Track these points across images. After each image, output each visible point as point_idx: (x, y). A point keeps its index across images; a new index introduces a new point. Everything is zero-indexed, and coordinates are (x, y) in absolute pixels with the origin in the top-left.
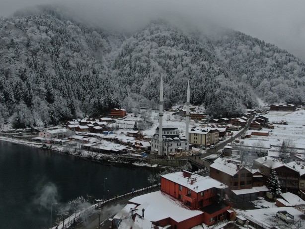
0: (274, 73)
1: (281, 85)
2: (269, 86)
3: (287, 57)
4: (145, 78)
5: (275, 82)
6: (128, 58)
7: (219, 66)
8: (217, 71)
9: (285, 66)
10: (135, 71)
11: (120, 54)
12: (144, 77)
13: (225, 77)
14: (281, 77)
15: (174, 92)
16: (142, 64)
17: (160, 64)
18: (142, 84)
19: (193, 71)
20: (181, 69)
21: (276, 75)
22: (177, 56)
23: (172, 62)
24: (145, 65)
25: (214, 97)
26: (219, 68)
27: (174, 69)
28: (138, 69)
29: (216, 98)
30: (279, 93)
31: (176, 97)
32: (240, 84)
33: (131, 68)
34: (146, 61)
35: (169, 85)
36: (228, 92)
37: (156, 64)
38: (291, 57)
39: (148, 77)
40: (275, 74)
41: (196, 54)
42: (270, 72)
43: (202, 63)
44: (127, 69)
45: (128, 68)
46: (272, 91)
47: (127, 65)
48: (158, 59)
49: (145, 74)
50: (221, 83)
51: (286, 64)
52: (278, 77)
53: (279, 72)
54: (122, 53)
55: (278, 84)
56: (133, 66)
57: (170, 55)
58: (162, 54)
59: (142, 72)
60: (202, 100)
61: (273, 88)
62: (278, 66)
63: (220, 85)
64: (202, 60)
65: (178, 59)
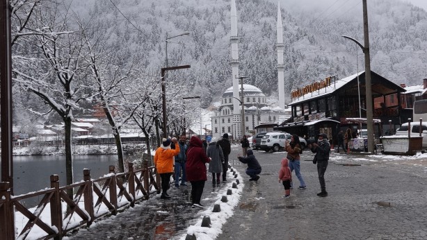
0: (394, 41)
1: (410, 60)
2: (388, 62)
3: (414, 12)
4: (152, 52)
5: (398, 56)
6: (110, 16)
7: (296, 25)
8: (295, 33)
9: (412, 27)
10: (127, 40)
11: (93, 9)
12: (149, 50)
13: (311, 42)
14: (407, 46)
15: (215, 75)
16: (142, 26)
17: (177, 25)
18: (147, 63)
19: (247, 36)
20: (224, 33)
21: (398, 44)
22: (210, 10)
23: (202, 22)
24: (148, 29)
25: (296, 77)
26: (297, 27)
27: (209, 34)
28: (134, 35)
29: (301, 79)
30: (408, 75)
31: (218, 85)
32: (340, 55)
33: (118, 34)
34: (149, 22)
35: (202, 62)
36: (323, 66)
37: (171, 25)
38: (420, 13)
39: (157, 50)
40: (396, 43)
41: (248, 5)
42: (386, 40)
43: (263, 20)
44: (112, 36)
45: (114, 35)
46: (395, 71)
47: (109, 30)
48: (174, 17)
49: (150, 44)
50: (305, 53)
51: (413, 24)
52: (402, 46)
53: (403, 37)
54: (96, 7)
55: (403, 59)
56: (123, 32)
57: (196, 9)
58: (181, 8)
59: (144, 41)
60: (272, 86)
61: (396, 65)
62: (399, 29)
63: (303, 57)
64: (263, 16)
65: (215, 15)
